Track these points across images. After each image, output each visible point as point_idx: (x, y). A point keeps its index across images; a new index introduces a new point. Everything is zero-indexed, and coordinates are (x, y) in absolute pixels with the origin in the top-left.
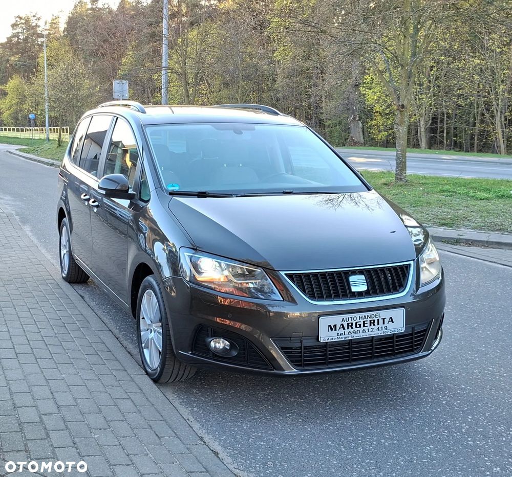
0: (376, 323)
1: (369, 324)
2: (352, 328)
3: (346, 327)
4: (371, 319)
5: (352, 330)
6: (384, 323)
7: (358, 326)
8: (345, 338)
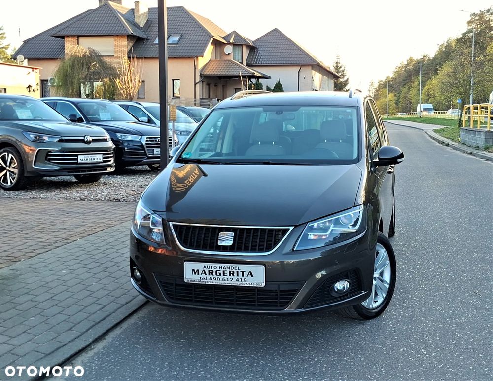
0: (235, 274)
1: (228, 274)
2: (213, 275)
3: (207, 273)
4: (230, 270)
5: (213, 277)
6: (243, 276)
7: (218, 274)
8: (205, 282)
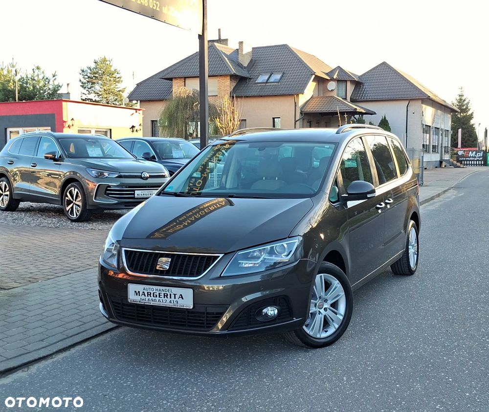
0: (169, 296)
1: (163, 296)
2: (150, 296)
3: (146, 295)
4: (165, 293)
5: (151, 298)
6: (175, 298)
7: (155, 296)
8: (144, 303)
